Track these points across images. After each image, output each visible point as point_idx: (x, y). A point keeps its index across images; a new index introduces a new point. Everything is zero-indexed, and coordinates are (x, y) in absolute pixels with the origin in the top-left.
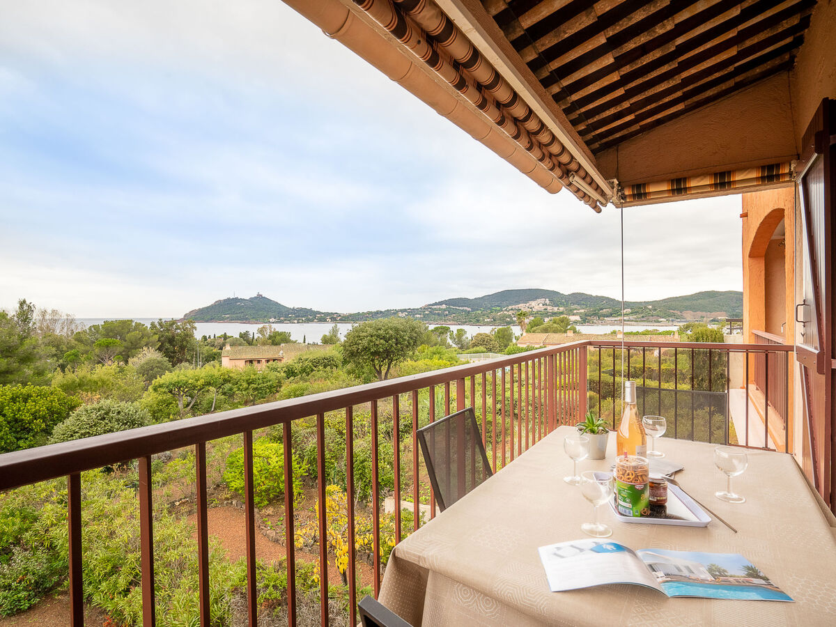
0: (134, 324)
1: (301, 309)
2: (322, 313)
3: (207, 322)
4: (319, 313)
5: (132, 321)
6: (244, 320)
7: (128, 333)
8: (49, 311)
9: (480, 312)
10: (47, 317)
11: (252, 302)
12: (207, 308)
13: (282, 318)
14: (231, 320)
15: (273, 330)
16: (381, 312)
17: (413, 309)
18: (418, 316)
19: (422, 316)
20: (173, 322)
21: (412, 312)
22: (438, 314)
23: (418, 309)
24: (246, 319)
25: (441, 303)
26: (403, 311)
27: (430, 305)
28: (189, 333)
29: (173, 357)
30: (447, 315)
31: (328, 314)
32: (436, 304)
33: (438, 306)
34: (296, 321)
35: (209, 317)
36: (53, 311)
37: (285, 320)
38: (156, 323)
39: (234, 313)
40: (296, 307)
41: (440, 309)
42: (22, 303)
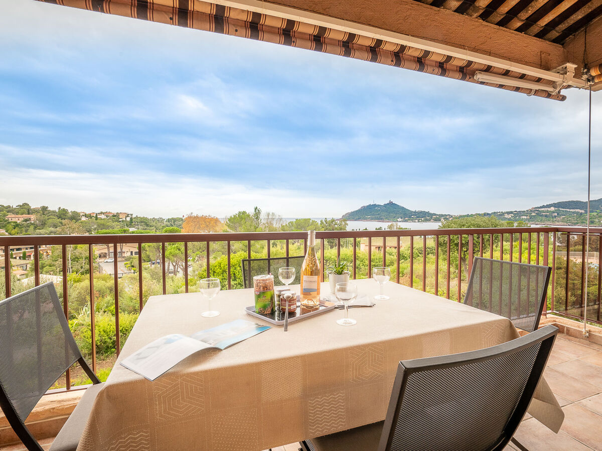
0: (311, 221)
1: (421, 212)
2: (437, 215)
3: (356, 220)
4: (435, 214)
5: (310, 219)
6: (380, 219)
7: (308, 226)
8: (271, 214)
9: (595, 214)
10: (270, 217)
11: (386, 207)
12: (356, 211)
13: (407, 218)
14: (372, 219)
15: (398, 227)
16: (488, 214)
17: (519, 212)
18: (524, 217)
19: (528, 217)
20: (333, 220)
21: (518, 214)
22: (546, 216)
23: (524, 211)
24: (381, 219)
25: (549, 206)
26: (508, 213)
27: (537, 208)
28: (342, 227)
29: (332, 243)
30: (555, 217)
31: (442, 215)
32: (543, 207)
33: (546, 209)
34: (417, 221)
35: (357, 217)
36: (273, 213)
37: (409, 220)
38: (324, 221)
39: (373, 215)
40: (417, 210)
41: (548, 211)
42: (256, 209)
